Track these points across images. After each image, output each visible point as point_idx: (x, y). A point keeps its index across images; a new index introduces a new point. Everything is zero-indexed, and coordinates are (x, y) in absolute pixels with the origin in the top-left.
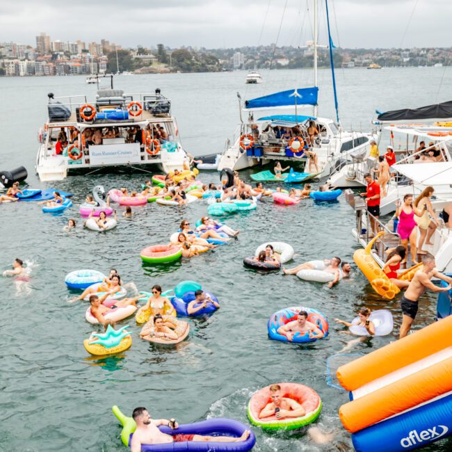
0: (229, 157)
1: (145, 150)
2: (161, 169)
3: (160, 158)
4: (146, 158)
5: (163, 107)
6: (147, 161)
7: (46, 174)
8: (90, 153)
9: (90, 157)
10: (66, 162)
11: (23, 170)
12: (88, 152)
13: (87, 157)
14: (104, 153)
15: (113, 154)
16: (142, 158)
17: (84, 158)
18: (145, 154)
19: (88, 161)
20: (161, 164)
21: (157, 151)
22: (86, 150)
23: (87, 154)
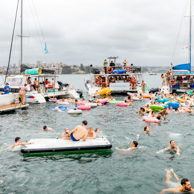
0: (164, 89)
5: (139, 69)
6: (132, 90)
9: (110, 88)
14: (115, 86)
15: (119, 86)
18: (131, 87)
21: (136, 86)
22: (108, 85)
23: (108, 86)
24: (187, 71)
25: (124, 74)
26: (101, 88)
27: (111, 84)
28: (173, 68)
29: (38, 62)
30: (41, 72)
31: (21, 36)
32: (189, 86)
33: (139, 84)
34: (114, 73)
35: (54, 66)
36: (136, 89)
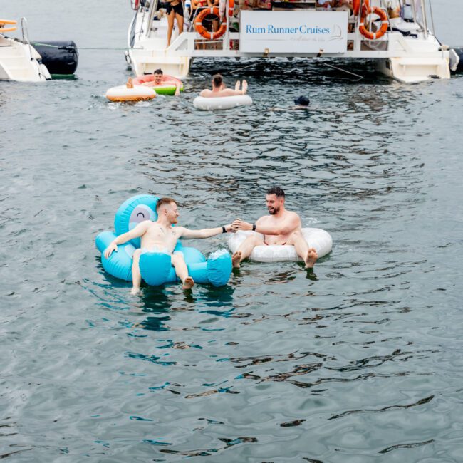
1: (357, 29)
2: (386, 71)
3: (386, 49)
4: (357, 45)
6: (358, 53)
8: (243, 27)
9: (243, 36)
10: (191, 45)
12: (237, 24)
13: (234, 36)
14: (270, 29)
15: (290, 31)
16: (350, 46)
17: (228, 37)
18: (357, 37)
19: (235, 45)
20: (387, 62)
21: (383, 33)
22: (235, 20)
23: (235, 28)
26: (195, 35)
27: (247, 17)
33: (411, 21)
36: (384, 46)
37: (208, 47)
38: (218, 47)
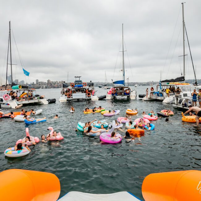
0: (108, 96)
1: (87, 95)
2: (91, 100)
6: (87, 98)
7: (61, 101)
9: (73, 96)
11: (55, 99)
14: (76, 95)
16: (86, 97)
19: (72, 98)
21: (90, 95)
23: (72, 95)
24: (122, 85)
25: (82, 88)
26: (67, 97)
27: (73, 94)
28: (114, 83)
29: (48, 81)
30: (21, 87)
31: (11, 64)
32: (123, 94)
34: (75, 87)
35: (58, 83)
36: (90, 97)
37: (69, 98)
38: (70, 98)
